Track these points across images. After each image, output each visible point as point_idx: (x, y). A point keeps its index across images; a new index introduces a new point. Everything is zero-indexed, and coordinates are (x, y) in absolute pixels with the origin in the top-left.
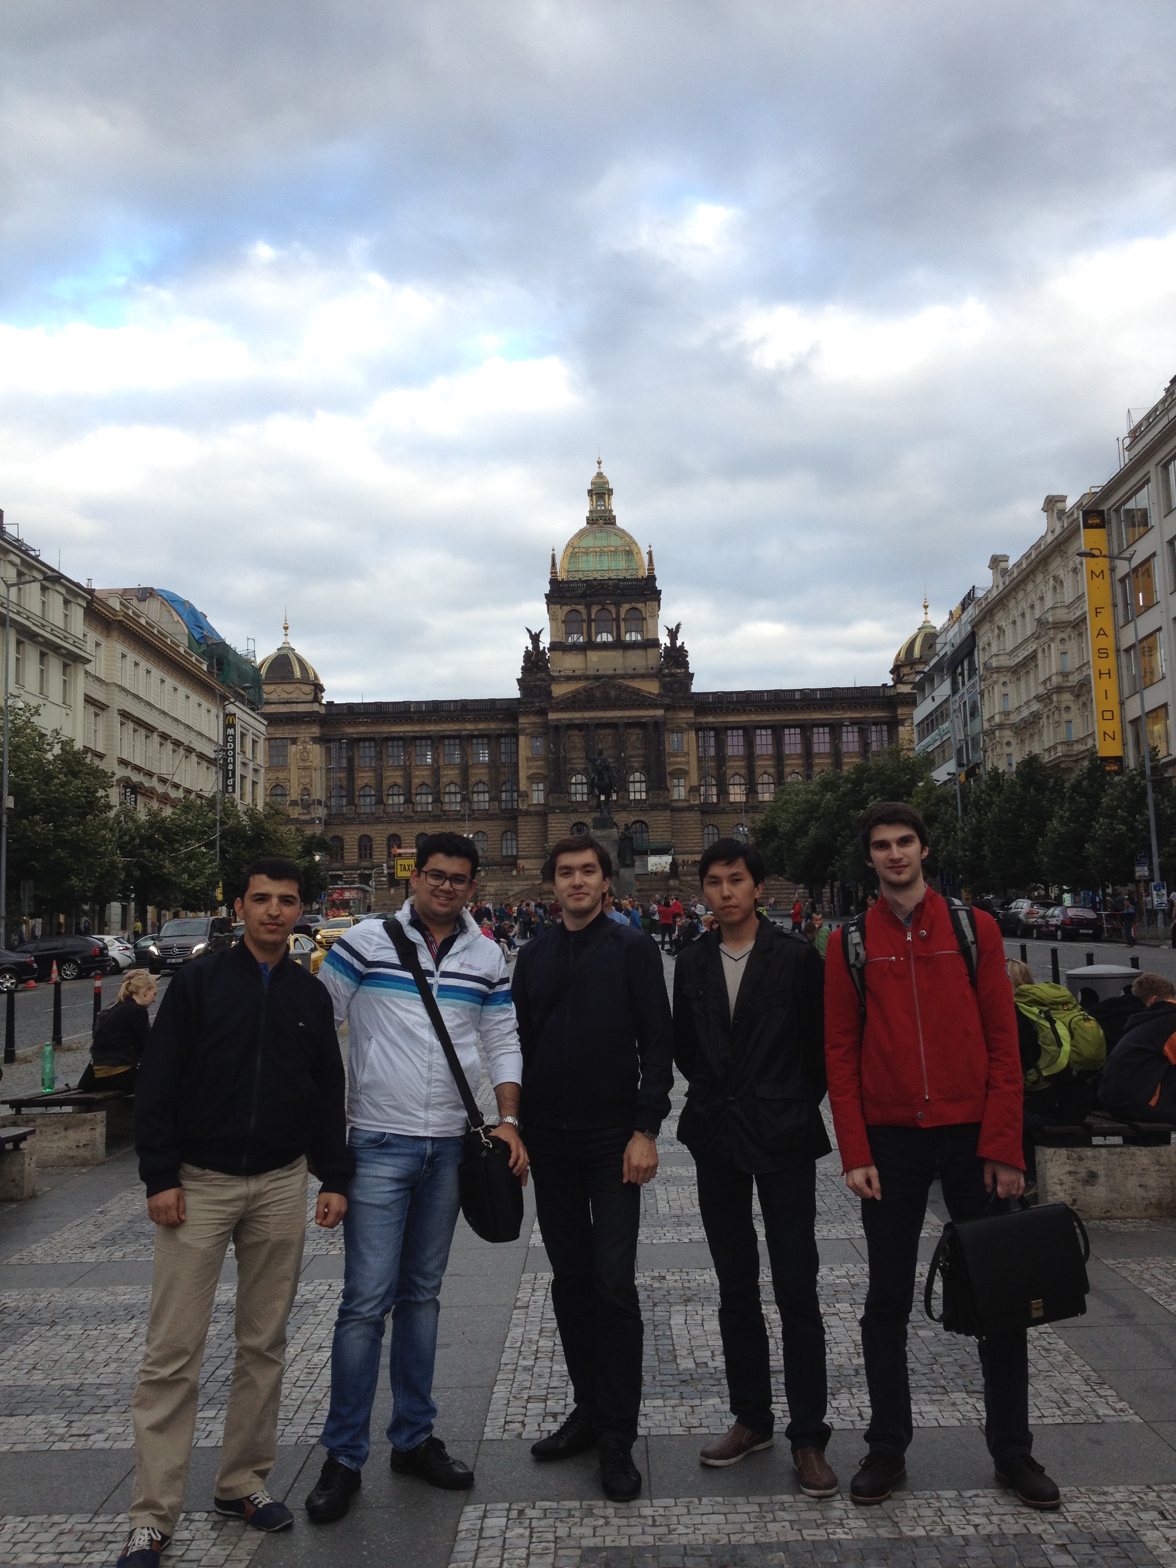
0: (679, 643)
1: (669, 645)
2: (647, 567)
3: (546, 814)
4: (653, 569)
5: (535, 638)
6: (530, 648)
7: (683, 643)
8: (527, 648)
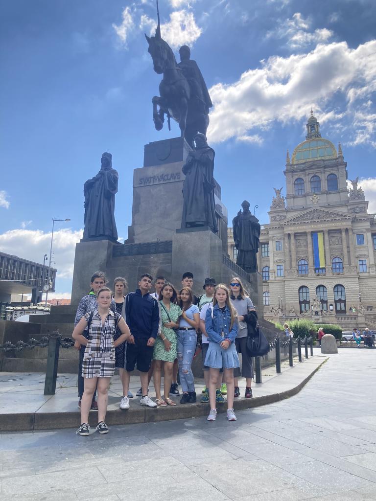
0: (358, 188)
1: (352, 189)
2: (338, 153)
3: (284, 281)
4: (342, 153)
5: (278, 192)
6: (275, 198)
7: (361, 187)
8: (274, 197)
